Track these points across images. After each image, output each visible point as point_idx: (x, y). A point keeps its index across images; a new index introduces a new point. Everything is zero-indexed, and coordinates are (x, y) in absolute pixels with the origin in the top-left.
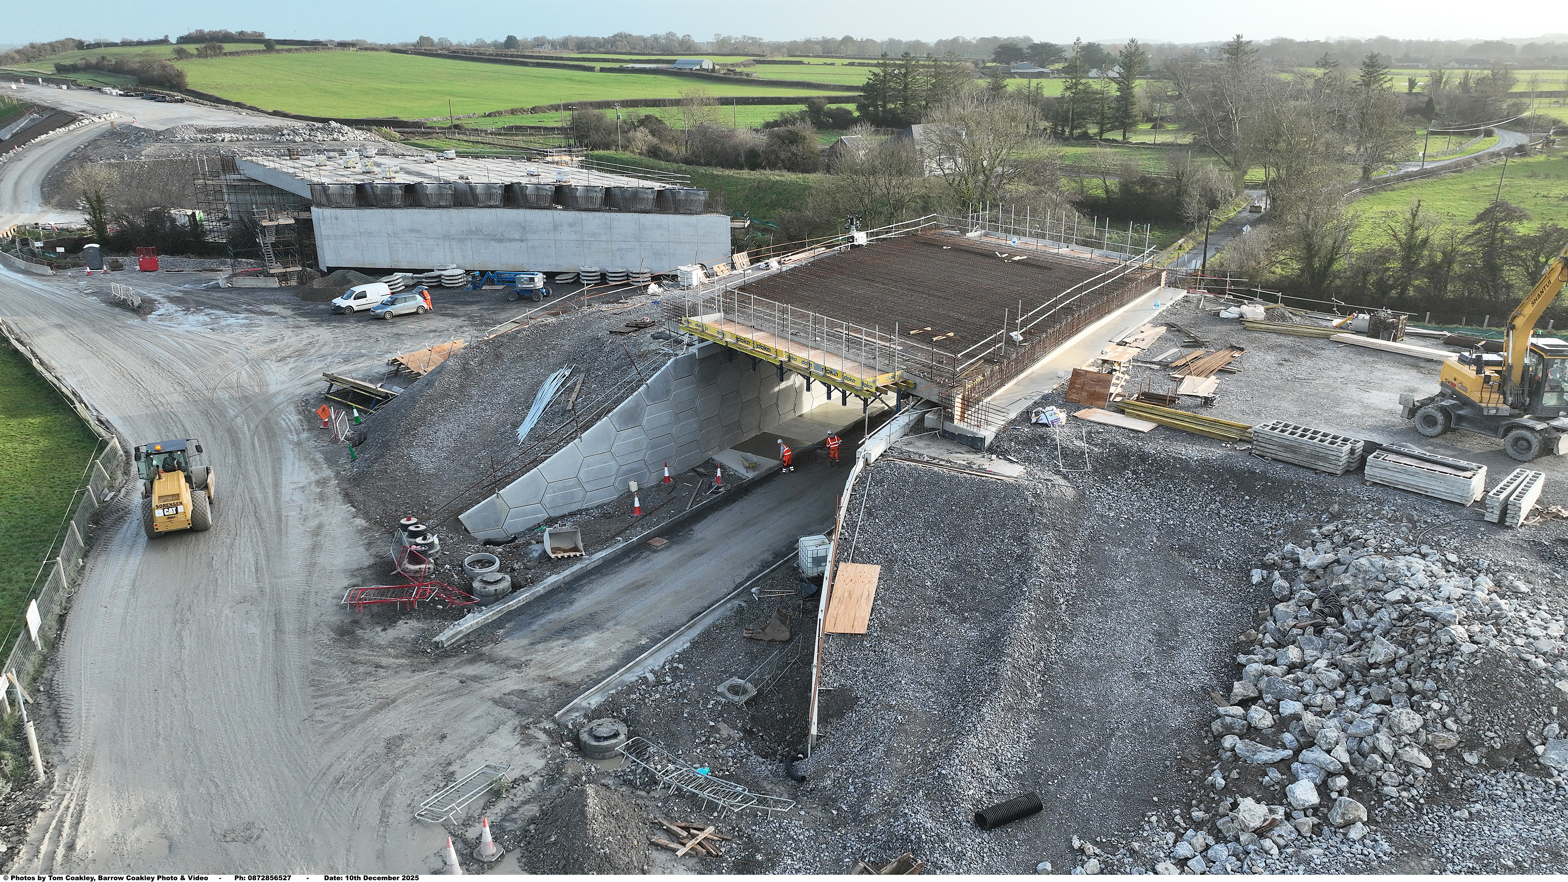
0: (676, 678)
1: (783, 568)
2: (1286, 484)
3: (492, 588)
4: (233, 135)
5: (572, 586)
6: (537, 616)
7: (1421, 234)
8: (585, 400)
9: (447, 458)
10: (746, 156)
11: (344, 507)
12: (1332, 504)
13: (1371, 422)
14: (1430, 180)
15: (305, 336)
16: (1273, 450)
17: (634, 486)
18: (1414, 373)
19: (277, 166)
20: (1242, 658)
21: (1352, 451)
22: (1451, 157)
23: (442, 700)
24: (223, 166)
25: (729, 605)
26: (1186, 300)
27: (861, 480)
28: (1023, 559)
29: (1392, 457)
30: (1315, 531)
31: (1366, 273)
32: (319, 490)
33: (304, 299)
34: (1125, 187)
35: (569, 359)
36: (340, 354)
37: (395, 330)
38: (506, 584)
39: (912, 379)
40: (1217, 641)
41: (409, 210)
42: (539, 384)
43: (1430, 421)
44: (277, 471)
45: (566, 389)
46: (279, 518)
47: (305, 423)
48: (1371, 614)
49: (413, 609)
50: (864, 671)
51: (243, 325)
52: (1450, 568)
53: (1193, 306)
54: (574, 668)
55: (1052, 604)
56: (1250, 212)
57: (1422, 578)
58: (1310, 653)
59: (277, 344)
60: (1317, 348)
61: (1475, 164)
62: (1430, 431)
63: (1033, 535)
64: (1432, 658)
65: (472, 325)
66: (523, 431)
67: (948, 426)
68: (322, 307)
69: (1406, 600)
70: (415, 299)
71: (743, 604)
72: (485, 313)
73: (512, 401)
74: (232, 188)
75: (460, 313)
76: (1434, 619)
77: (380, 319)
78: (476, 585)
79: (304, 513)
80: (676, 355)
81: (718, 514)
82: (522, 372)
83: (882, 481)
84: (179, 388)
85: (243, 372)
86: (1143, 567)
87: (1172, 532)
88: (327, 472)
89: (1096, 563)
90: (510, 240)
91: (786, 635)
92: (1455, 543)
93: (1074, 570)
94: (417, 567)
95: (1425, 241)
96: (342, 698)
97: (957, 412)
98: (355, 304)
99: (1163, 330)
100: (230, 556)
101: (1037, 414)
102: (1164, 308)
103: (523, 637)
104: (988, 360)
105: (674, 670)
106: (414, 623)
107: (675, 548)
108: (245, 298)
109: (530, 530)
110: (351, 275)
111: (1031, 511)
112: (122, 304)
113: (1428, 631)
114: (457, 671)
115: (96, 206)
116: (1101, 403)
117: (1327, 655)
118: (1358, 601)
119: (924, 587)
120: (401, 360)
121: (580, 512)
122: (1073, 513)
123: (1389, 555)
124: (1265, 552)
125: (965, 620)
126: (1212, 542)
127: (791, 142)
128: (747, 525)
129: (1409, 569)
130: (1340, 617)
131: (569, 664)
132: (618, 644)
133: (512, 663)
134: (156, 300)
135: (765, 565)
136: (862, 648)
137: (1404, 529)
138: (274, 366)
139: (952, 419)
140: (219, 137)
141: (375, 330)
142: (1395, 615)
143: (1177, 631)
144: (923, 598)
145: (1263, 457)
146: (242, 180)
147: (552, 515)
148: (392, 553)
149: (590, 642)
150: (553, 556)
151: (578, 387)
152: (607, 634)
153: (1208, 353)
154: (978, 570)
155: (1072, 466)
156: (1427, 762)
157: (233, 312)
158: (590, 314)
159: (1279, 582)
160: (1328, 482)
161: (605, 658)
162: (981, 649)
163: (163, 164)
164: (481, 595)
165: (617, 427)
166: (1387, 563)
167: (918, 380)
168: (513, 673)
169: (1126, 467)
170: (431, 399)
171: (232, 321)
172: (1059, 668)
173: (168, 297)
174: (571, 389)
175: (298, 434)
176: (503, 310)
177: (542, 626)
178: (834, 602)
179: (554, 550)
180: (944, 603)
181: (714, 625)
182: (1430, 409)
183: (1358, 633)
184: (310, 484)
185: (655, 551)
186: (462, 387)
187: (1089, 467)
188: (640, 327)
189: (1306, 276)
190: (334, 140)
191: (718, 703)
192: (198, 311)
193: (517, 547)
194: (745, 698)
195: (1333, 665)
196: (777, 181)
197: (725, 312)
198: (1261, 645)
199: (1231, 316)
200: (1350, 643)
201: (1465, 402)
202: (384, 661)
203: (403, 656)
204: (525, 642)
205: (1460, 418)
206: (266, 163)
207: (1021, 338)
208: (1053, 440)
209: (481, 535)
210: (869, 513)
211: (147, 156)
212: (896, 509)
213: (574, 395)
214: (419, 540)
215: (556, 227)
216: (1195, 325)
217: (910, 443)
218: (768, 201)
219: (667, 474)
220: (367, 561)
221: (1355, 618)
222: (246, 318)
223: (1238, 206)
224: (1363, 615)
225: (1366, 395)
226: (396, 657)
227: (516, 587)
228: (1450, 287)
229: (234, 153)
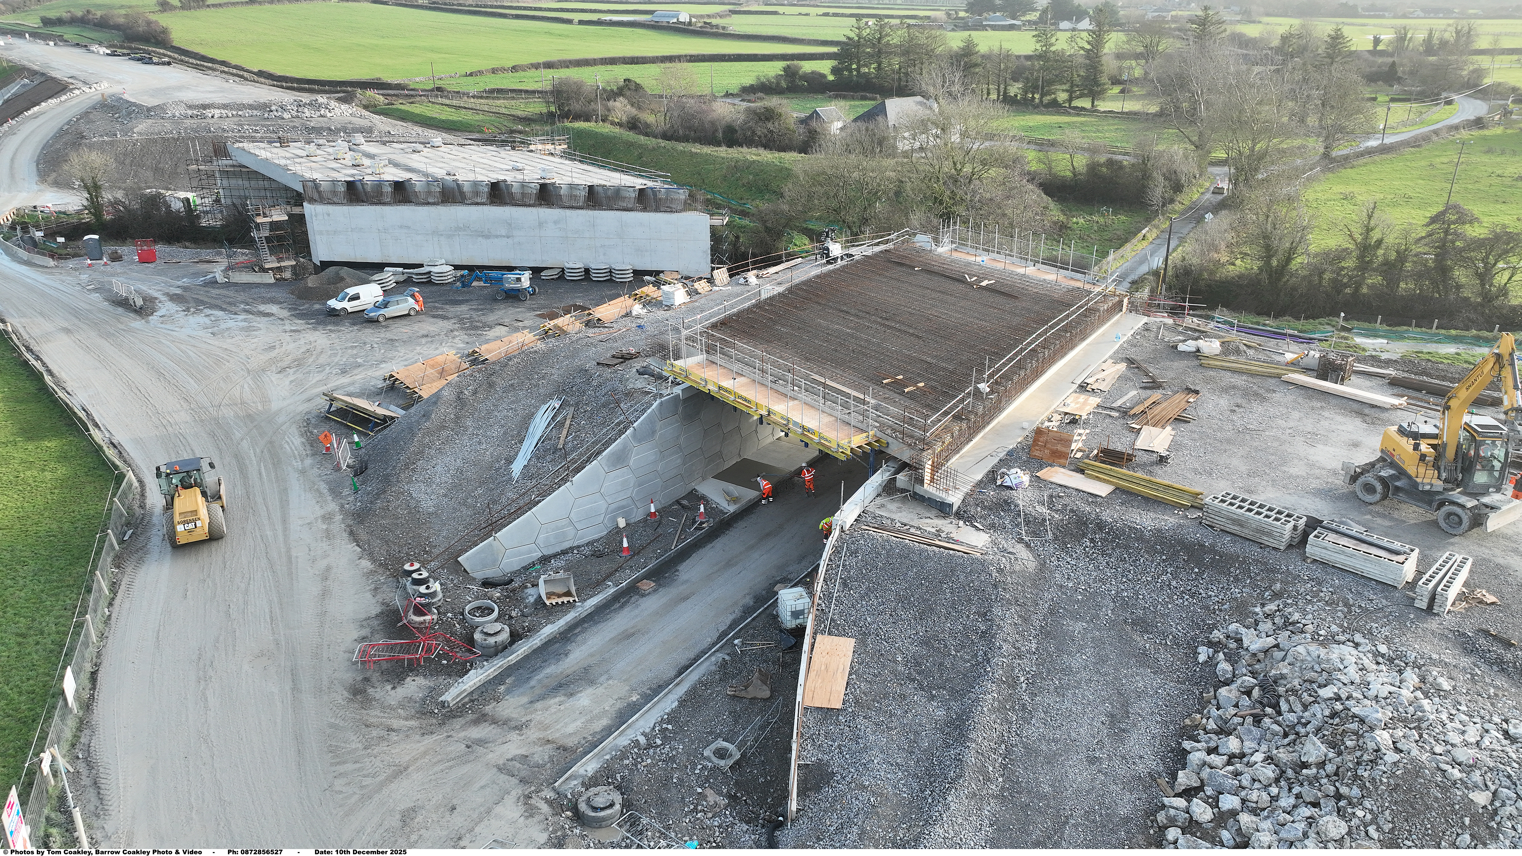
0: (665, 739)
1: (763, 616)
2: (1232, 559)
3: (492, 640)
4: (223, 111)
5: (566, 636)
6: (535, 670)
7: (1376, 235)
8: (574, 439)
9: (445, 496)
10: (724, 132)
11: (350, 546)
12: (1273, 581)
13: (1315, 484)
14: (1389, 156)
15: (302, 342)
16: (1222, 523)
17: (622, 523)
18: (1358, 422)
19: (269, 155)
20: (1187, 745)
21: (1295, 528)
22: (1411, 128)
23: (451, 767)
24: (215, 151)
25: (713, 659)
26: (1146, 328)
27: (837, 551)
28: (987, 636)
29: (1332, 537)
30: (1258, 609)
31: (1321, 273)
32: (325, 527)
33: (300, 297)
34: (1093, 168)
35: (560, 390)
36: (337, 363)
37: (389, 335)
38: (505, 636)
39: (885, 439)
40: (1165, 724)
41: (399, 208)
42: (531, 416)
43: (1369, 489)
44: (284, 504)
45: (556, 424)
46: (290, 558)
47: (308, 447)
48: (1305, 707)
49: (419, 665)
50: (839, 746)
51: (242, 329)
52: (1380, 660)
53: (1152, 335)
54: (571, 729)
55: (1013, 683)
56: (1213, 193)
57: (1353, 673)
58: (1249, 745)
59: (277, 351)
60: (1268, 391)
61: (1435, 138)
62: (1369, 498)
63: (997, 611)
64: (1358, 764)
65: (462, 329)
66: (517, 467)
67: (918, 489)
68: (317, 306)
69: (1338, 698)
70: (406, 301)
71: (727, 658)
72: (474, 315)
73: (505, 433)
74: (225, 174)
75: (450, 315)
76: (1362, 721)
77: (373, 322)
78: (477, 636)
79: (312, 553)
80: (661, 395)
81: (702, 552)
82: (513, 402)
83: (856, 552)
84: (185, 405)
85: (246, 386)
86: (1098, 643)
87: (1125, 605)
88: (332, 506)
89: (1054, 638)
90: (497, 237)
91: (767, 694)
92: (1385, 631)
93: (1034, 646)
94: (422, 619)
95: (1380, 242)
96: (358, 765)
97: (927, 477)
98: (350, 306)
99: (1123, 366)
100: (246, 603)
101: (1003, 475)
102: (1125, 339)
103: (523, 694)
104: (957, 418)
105: (663, 731)
106: (421, 681)
107: (662, 591)
108: (241, 297)
109: (526, 568)
110: (345, 271)
111: (995, 586)
112: (124, 303)
113: (1356, 733)
114: (462, 734)
115: (93, 189)
116: (1062, 461)
117: (1264, 747)
118: (1294, 691)
119: (895, 662)
120: (397, 376)
121: (572, 549)
122: (1035, 585)
123: (1323, 644)
124: (1212, 628)
125: (933, 698)
126: (1162, 615)
127: (768, 119)
128: (729, 564)
129: (1342, 661)
130: (1276, 706)
131: (566, 725)
132: (611, 701)
133: (513, 724)
134: (156, 298)
135: (747, 611)
136: (837, 723)
137: (1340, 614)
138: (275, 377)
139: (922, 482)
140: (209, 113)
141: (369, 335)
142: (1327, 712)
143: (1128, 712)
144: (894, 672)
145: (1212, 527)
146: (234, 166)
147: (546, 553)
148: (398, 602)
149: (585, 699)
150: (548, 603)
151: (568, 422)
152: (600, 690)
153: (1166, 398)
154: (946, 646)
155: (1035, 534)
157: (231, 312)
158: (577, 340)
159: (1224, 667)
160: (1272, 559)
161: (598, 717)
162: (947, 730)
163: (155, 141)
164: (483, 647)
165: (606, 469)
166: (1322, 652)
167: (890, 440)
168: (514, 736)
169: (1084, 535)
170: (429, 433)
171: (231, 324)
172: (1019, 750)
173: (167, 294)
174: (561, 424)
175: (302, 461)
176: (492, 310)
177: (540, 681)
178: (812, 674)
179: (549, 595)
180: (914, 680)
181: (700, 682)
182: (1369, 478)
183: (1293, 727)
184: (316, 519)
185: (643, 596)
186: (458, 417)
187: (1050, 535)
188: (625, 358)
189: (1265, 276)
190: (321, 116)
191: (704, 768)
192: (198, 311)
193: (513, 590)
194: (731, 762)
195: (1269, 759)
196: (754, 161)
197: (708, 352)
198: (1205, 730)
199: (1188, 349)
200: (1286, 735)
201: (1402, 473)
202: (395, 723)
203: (412, 717)
204: (525, 700)
205: (1397, 489)
206: (257, 152)
207: (988, 390)
208: (1017, 506)
209: (479, 575)
210: (845, 584)
211: (140, 134)
212: (870, 581)
213: (565, 432)
214: (422, 589)
215: (541, 225)
216: (1153, 360)
217: (883, 506)
218: (745, 181)
219: (653, 510)
220: (375, 610)
221: (1291, 710)
222: (245, 320)
223: (1201, 186)
224: (1298, 708)
225: (1312, 450)
226: (406, 719)
227: (515, 637)
228: (1402, 285)
229: (224, 130)
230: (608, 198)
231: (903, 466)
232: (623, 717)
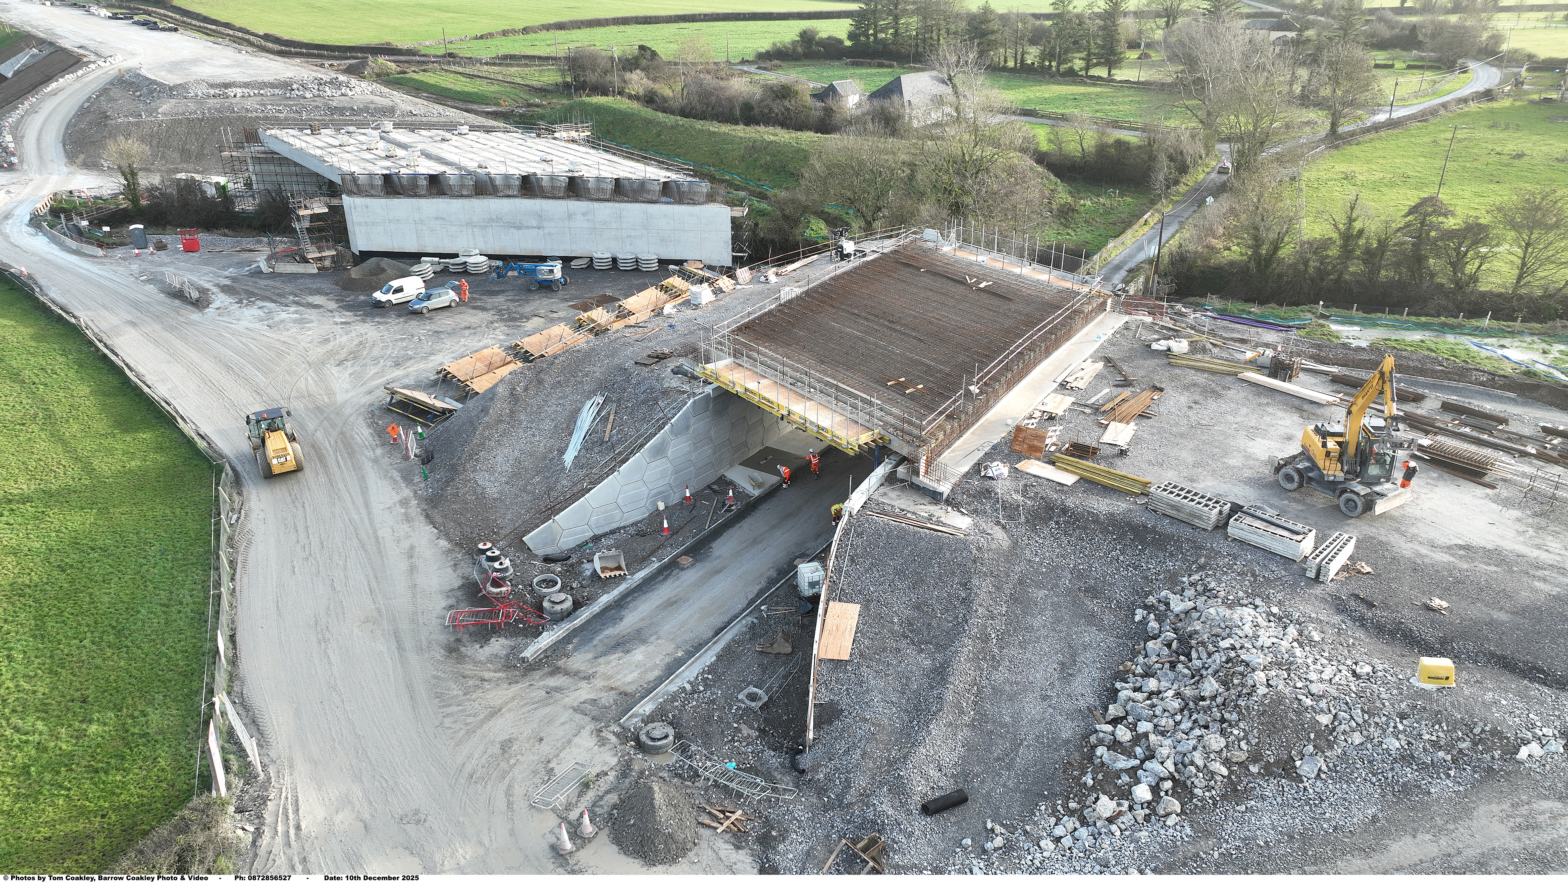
0: (707, 687)
1: (785, 586)
2: (1169, 538)
3: (558, 608)
4: (245, 90)
5: (620, 604)
6: (596, 632)
7: (1358, 225)
8: (618, 432)
9: (507, 483)
10: (741, 110)
11: (428, 528)
12: (1200, 557)
13: (1248, 473)
14: (1396, 131)
15: (354, 334)
16: (1162, 508)
17: (661, 506)
18: (1296, 418)
19: (304, 145)
20: (1118, 685)
21: (1221, 512)
22: (1422, 100)
23: (535, 709)
24: (247, 138)
25: (744, 622)
26: (1126, 326)
27: (846, 533)
28: (966, 602)
29: (1249, 520)
30: (1185, 579)
31: (1306, 263)
32: (403, 511)
33: (345, 288)
34: (1102, 148)
35: (602, 387)
36: (390, 356)
37: (434, 327)
38: (568, 604)
39: (887, 437)
40: (1103, 670)
41: (434, 200)
42: (577, 411)
43: (1289, 478)
44: (364, 490)
45: (601, 419)
46: (377, 538)
47: (377, 438)
48: (1210, 655)
49: (500, 628)
50: (847, 689)
51: (295, 321)
52: (1272, 618)
53: (1131, 334)
54: (629, 678)
55: (986, 639)
56: (1219, 172)
57: (1248, 629)
58: (1164, 684)
59: (332, 344)
60: (1224, 388)
61: (1442, 112)
62: (1289, 486)
63: (975, 581)
64: (1239, 696)
65: (502, 320)
66: (569, 457)
67: (915, 479)
68: (362, 298)
69: (1233, 648)
70: (448, 293)
71: (755, 621)
72: (511, 305)
73: (556, 427)
74: (257, 160)
75: (489, 306)
76: (1247, 665)
77: (418, 313)
78: (546, 604)
79: (396, 534)
80: (694, 394)
81: (731, 531)
82: (561, 398)
83: (862, 533)
84: (257, 398)
85: (309, 379)
86: (1056, 606)
87: (1080, 576)
88: (407, 492)
89: (1021, 603)
90: (528, 228)
91: (789, 650)
92: (1280, 596)
93: (1004, 609)
94: (498, 590)
95: (1361, 232)
96: (461, 708)
97: (922, 470)
98: (394, 298)
99: (1100, 365)
100: (346, 577)
101: (986, 468)
102: (1106, 338)
103: (588, 651)
104: (950, 417)
105: (705, 680)
106: (503, 641)
107: (699, 566)
108: (288, 288)
109: (580, 546)
110: (385, 262)
111: (975, 561)
112: (178, 295)
113: (1242, 674)
114: (542, 683)
115: (129, 174)
116: (1038, 454)
117: (1175, 686)
118: (1203, 644)
119: (892, 622)
120: (449, 369)
121: (619, 529)
122: (1008, 561)
123: (1230, 607)
124: (1147, 595)
125: (922, 651)
126: (1110, 584)
127: (784, 97)
128: (755, 542)
129: (1242, 619)
130: (1188, 656)
131: (625, 675)
132: (661, 657)
133: (582, 675)
134: (208, 290)
135: (771, 582)
136: (846, 671)
137: (1247, 583)
138: (335, 370)
139: (917, 473)
140: (231, 92)
141: (414, 326)
142: (1224, 659)
143: (1075, 661)
144: (892, 631)
145: (1155, 511)
146: (265, 153)
147: (597, 533)
148: (476, 576)
149: (639, 655)
150: (602, 576)
151: (612, 417)
152: (651, 648)
153: (1134, 395)
154: (933, 610)
155: (1010, 518)
156: (1225, 772)
157: (281, 304)
158: (616, 340)
159: (1153, 625)
160: (1200, 538)
161: (651, 669)
162: (932, 676)
163: (180, 122)
164: (551, 614)
165: (648, 460)
166: (1228, 613)
167: (892, 437)
168: (583, 684)
169: (1051, 519)
170: (488, 426)
171: (284, 315)
172: (988, 691)
173: (217, 285)
174: (606, 419)
175: (373, 450)
176: (527, 301)
177: (601, 641)
178: (825, 633)
179: (603, 569)
180: (907, 637)
181: (733, 640)
182: (1289, 470)
183: (1199, 670)
184: (395, 504)
185: (683, 569)
186: (512, 412)
187: (1023, 519)
188: (660, 358)
189: (1252, 265)
190: (343, 95)
191: (739, 708)
192: (251, 303)
193: (572, 565)
194: (760, 704)
195: (1178, 695)
196: (771, 142)
198: (1134, 674)
199: (1161, 348)
200: (1193, 677)
201: (1314, 466)
202: (487, 675)
203: (499, 671)
204: (590, 656)
205: (1310, 479)
206: (291, 140)
207: (977, 391)
208: (996, 494)
209: (540, 552)
210: (852, 560)
211: (164, 114)
212: (873, 557)
213: (609, 426)
214: (496, 565)
215: (570, 216)
216: (1128, 359)
217: (885, 494)
218: (763, 162)
219: (688, 495)
220: (458, 583)
221: (1199, 658)
222: (296, 312)
223: (1207, 166)
224: (1204, 656)
225: (1251, 443)
226: (495, 671)
227: (577, 605)
229: (247, 110)
230: (634, 191)
231: (903, 460)
232: (671, 669)
